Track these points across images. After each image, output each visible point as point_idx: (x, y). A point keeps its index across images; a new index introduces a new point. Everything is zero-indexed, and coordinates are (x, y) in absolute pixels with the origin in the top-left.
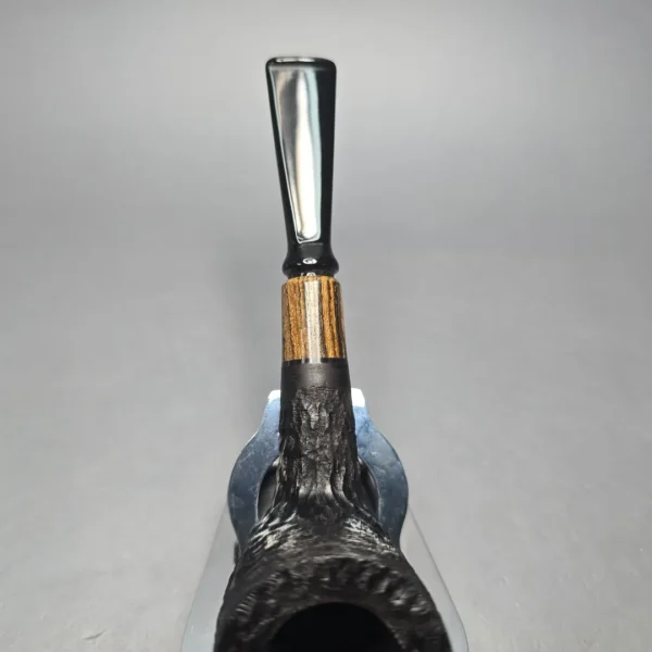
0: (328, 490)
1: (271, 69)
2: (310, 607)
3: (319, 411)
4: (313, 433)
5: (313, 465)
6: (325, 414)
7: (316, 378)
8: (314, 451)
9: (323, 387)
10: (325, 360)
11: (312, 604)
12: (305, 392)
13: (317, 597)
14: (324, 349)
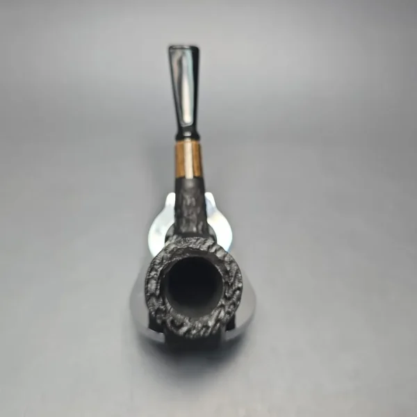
0: (195, 229)
1: (171, 51)
2: (186, 258)
3: (191, 198)
4: (189, 207)
5: (188, 221)
6: (193, 199)
7: (190, 185)
8: (189, 215)
9: (193, 188)
10: (194, 177)
11: (186, 257)
12: (185, 191)
13: (188, 254)
14: (194, 172)
